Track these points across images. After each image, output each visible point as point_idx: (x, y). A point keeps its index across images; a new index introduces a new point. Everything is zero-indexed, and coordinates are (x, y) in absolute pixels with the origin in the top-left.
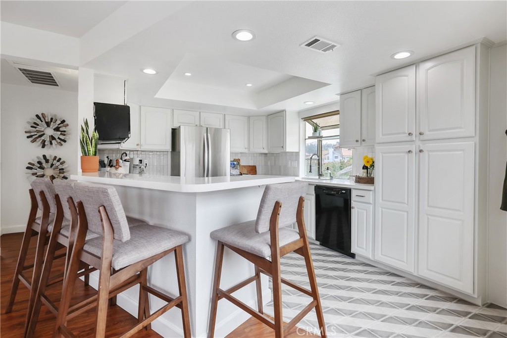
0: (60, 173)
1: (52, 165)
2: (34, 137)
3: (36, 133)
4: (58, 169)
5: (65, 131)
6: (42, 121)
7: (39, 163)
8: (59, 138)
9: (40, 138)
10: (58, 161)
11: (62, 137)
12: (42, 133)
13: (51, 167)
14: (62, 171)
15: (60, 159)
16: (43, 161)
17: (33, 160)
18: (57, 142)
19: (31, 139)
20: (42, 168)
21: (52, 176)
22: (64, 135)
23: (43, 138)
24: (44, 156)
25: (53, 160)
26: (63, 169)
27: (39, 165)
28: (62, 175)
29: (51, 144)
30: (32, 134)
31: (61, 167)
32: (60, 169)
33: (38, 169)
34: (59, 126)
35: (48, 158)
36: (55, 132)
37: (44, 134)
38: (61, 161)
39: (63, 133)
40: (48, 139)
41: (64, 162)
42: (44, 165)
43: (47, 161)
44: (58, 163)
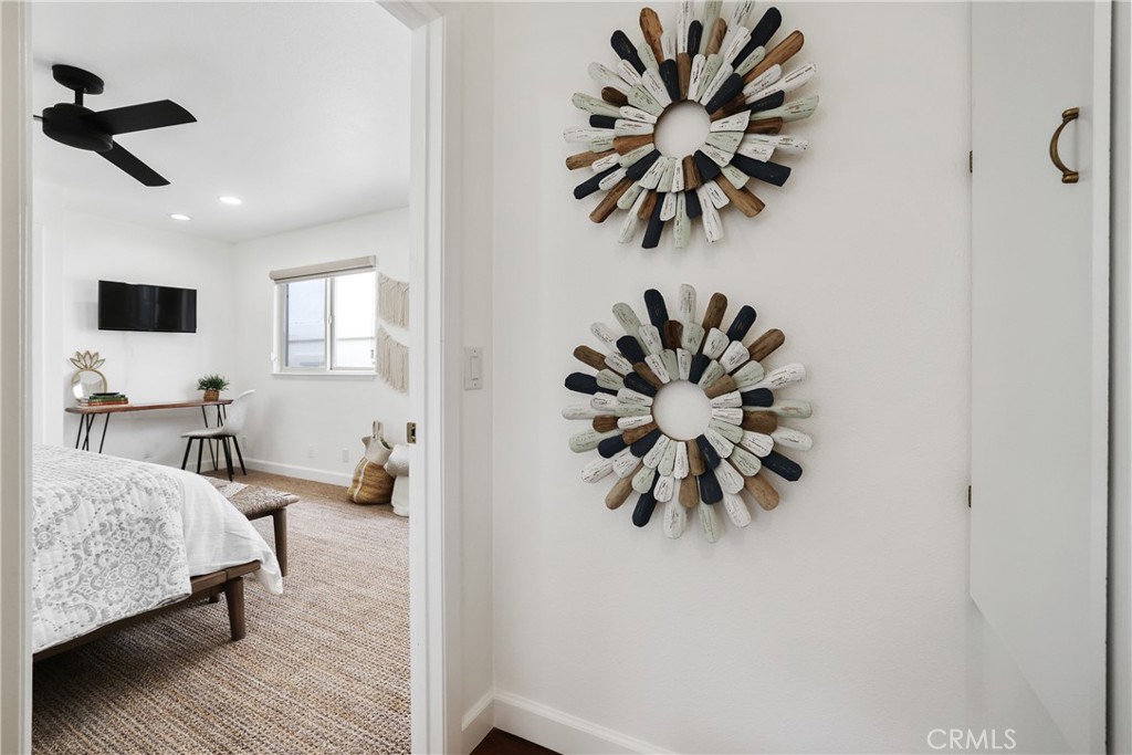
0: (747, 424)
1: (700, 364)
2: (606, 184)
3: (614, 159)
4: (736, 397)
5: (777, 99)
6: (641, 68)
7: (629, 346)
8: (739, 161)
9: (634, 187)
10: (736, 333)
11: (761, 148)
12: (648, 149)
13: (694, 378)
14: (759, 408)
15: (748, 316)
16: (649, 336)
17: (597, 332)
18: (728, 189)
19: (592, 202)
20: (644, 383)
21: (702, 441)
22: (773, 127)
23: (647, 181)
24: (654, 299)
25: (707, 327)
26: (764, 397)
27: (626, 367)
28: (762, 444)
29: (694, 212)
30: (598, 166)
31: (753, 377)
32: (748, 399)
33: (625, 392)
34: (741, 70)
35: (675, 312)
36: (717, 125)
37: (656, 155)
38: (756, 332)
39: (769, 116)
40: (678, 183)
41: (775, 341)
42: (655, 359)
43: (671, 335)
44: (738, 349)
